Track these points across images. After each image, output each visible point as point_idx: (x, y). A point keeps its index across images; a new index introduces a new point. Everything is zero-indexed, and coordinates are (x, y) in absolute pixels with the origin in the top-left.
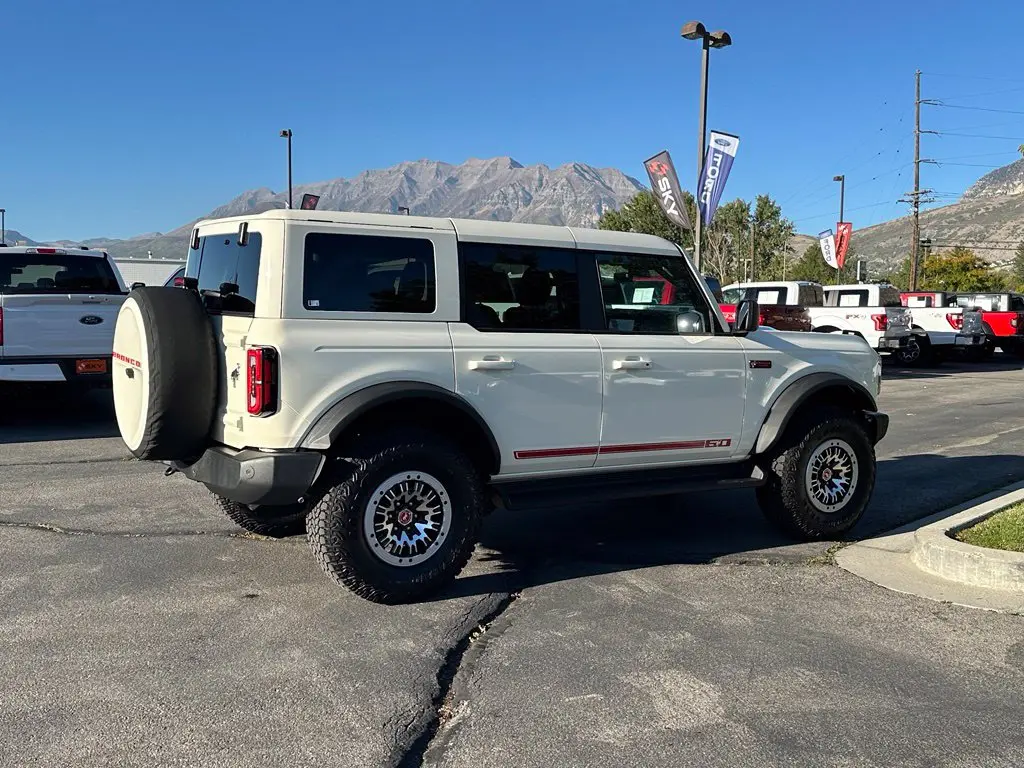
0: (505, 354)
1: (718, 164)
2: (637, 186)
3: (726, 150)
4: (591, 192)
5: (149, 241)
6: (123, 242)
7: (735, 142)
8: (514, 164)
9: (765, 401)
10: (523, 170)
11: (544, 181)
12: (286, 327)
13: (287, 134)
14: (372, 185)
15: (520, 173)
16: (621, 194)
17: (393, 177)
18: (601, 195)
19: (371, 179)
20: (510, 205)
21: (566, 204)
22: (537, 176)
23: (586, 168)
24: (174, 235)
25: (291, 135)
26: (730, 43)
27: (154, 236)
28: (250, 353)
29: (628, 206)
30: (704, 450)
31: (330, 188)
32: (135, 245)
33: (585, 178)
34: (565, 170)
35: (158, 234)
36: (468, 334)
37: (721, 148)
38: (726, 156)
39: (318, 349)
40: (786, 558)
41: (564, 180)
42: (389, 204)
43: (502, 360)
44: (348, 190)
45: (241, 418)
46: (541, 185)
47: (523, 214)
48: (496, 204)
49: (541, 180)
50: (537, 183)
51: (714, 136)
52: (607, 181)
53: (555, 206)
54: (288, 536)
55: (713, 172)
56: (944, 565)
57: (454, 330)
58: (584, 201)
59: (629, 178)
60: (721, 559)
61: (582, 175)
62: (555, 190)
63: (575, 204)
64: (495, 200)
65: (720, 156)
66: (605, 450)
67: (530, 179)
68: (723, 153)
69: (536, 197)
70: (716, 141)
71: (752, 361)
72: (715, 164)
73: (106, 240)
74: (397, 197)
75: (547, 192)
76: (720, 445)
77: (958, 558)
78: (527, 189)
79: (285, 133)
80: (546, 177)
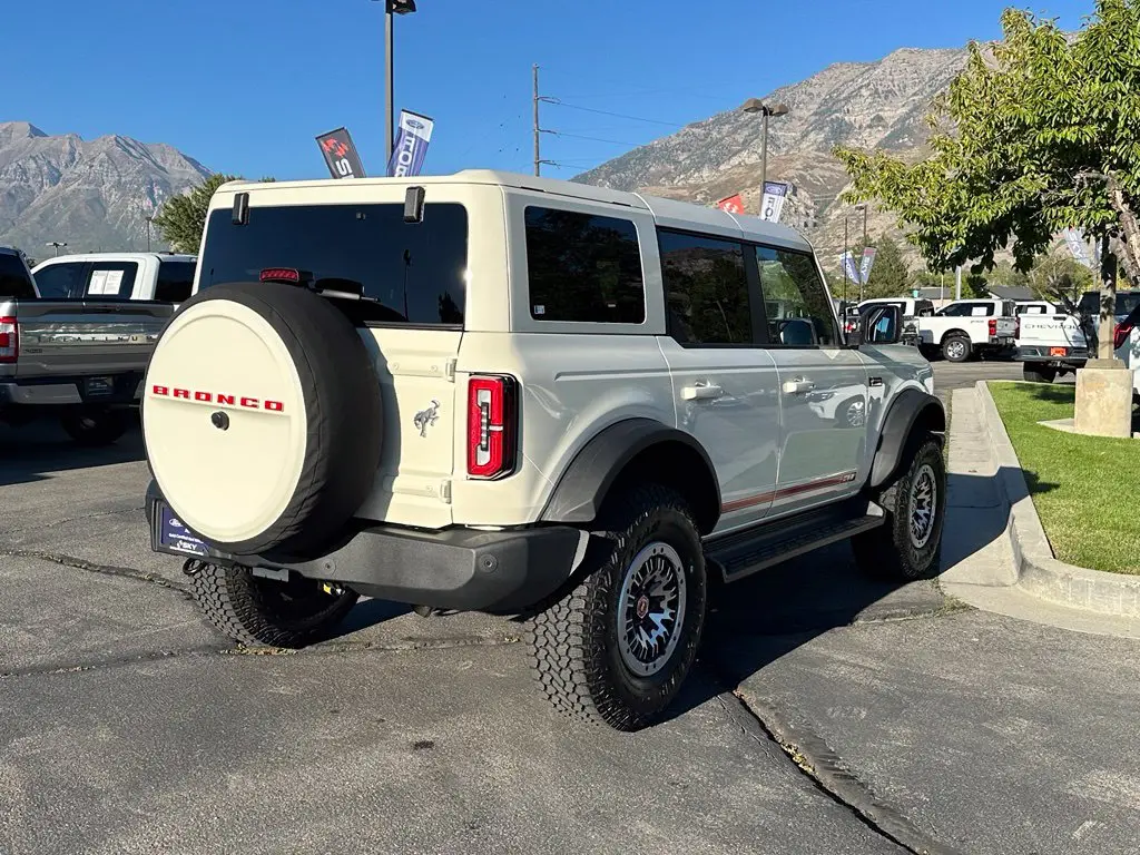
0: (710, 377)
1: (411, 150)
2: (199, 170)
3: (418, 133)
4: (138, 172)
7: (429, 125)
8: (35, 132)
10: (48, 140)
11: (77, 155)
12: (520, 345)
15: (43, 144)
16: (178, 176)
18: (152, 176)
20: (31, 182)
21: (108, 185)
22: (67, 147)
23: (131, 143)
26: (414, 10)
28: (475, 385)
29: (200, 190)
30: (840, 486)
33: (131, 155)
34: (103, 145)
37: (415, 131)
38: (420, 141)
39: (558, 376)
40: (903, 605)
41: (103, 155)
43: (709, 385)
45: (450, 482)
46: (73, 160)
47: (48, 195)
48: (10, 181)
49: (72, 154)
50: (67, 157)
51: (406, 117)
52: (159, 160)
53: (93, 187)
54: (311, 644)
55: (405, 158)
56: (1093, 598)
57: (664, 346)
58: (131, 182)
59: (185, 158)
61: (125, 150)
62: (91, 167)
63: (119, 185)
64: (11, 175)
65: (413, 140)
67: (57, 152)
68: (416, 137)
69: (66, 174)
70: (408, 123)
71: (870, 378)
72: (407, 149)
75: (82, 168)
76: (849, 479)
77: (1112, 589)
78: (54, 162)
80: (79, 150)
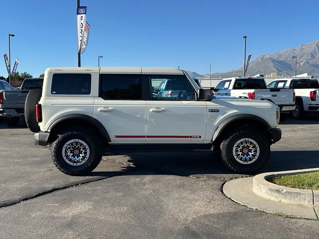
0: (111, 107)
5: (231, 73)
6: (223, 74)
9: (216, 124)
13: (245, 37)
14: (304, 49)
17: (312, 46)
19: (304, 47)
24: (238, 70)
25: (246, 37)
27: (232, 71)
30: (189, 139)
31: (288, 52)
32: (226, 74)
35: (233, 70)
36: (101, 101)
39: (53, 105)
42: (310, 55)
43: (110, 108)
44: (296, 51)
57: (96, 99)
60: (192, 175)
66: (148, 137)
71: (209, 110)
73: (219, 73)
74: (313, 53)
76: (197, 138)
77: (255, 184)
79: (244, 37)
